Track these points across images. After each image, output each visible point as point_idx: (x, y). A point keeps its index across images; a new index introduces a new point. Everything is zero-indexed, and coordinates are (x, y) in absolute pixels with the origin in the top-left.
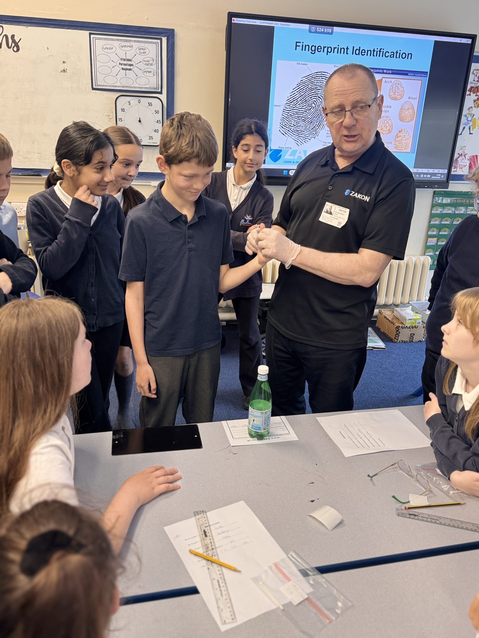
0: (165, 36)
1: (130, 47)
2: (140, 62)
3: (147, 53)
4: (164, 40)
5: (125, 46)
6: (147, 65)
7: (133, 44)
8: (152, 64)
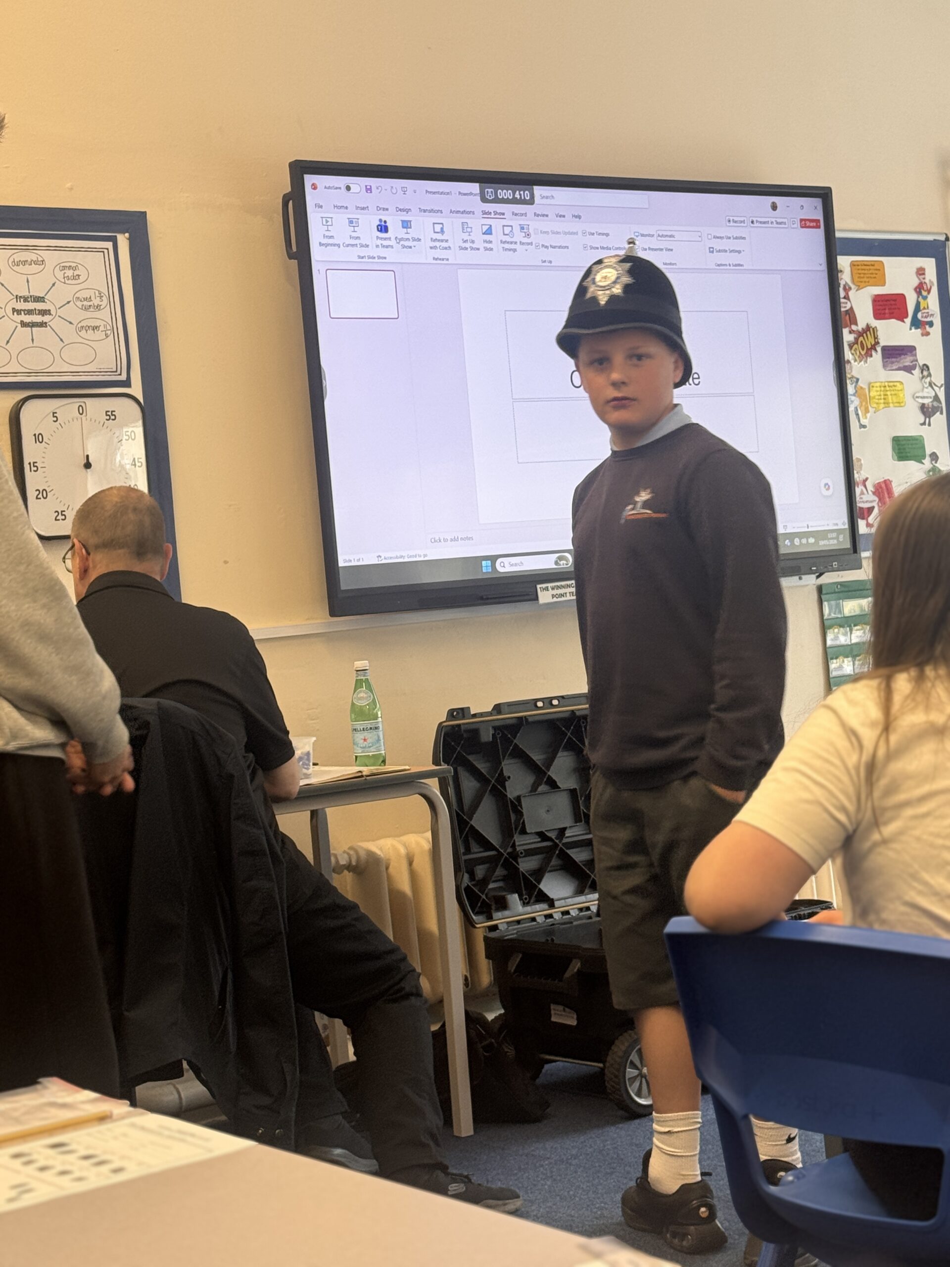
0: (123, 232)
1: (36, 263)
2: (69, 302)
3: (82, 279)
4: (123, 240)
5: (25, 262)
6: (87, 309)
7: (45, 254)
8: (98, 307)
